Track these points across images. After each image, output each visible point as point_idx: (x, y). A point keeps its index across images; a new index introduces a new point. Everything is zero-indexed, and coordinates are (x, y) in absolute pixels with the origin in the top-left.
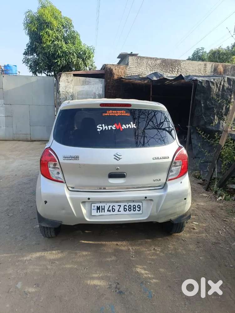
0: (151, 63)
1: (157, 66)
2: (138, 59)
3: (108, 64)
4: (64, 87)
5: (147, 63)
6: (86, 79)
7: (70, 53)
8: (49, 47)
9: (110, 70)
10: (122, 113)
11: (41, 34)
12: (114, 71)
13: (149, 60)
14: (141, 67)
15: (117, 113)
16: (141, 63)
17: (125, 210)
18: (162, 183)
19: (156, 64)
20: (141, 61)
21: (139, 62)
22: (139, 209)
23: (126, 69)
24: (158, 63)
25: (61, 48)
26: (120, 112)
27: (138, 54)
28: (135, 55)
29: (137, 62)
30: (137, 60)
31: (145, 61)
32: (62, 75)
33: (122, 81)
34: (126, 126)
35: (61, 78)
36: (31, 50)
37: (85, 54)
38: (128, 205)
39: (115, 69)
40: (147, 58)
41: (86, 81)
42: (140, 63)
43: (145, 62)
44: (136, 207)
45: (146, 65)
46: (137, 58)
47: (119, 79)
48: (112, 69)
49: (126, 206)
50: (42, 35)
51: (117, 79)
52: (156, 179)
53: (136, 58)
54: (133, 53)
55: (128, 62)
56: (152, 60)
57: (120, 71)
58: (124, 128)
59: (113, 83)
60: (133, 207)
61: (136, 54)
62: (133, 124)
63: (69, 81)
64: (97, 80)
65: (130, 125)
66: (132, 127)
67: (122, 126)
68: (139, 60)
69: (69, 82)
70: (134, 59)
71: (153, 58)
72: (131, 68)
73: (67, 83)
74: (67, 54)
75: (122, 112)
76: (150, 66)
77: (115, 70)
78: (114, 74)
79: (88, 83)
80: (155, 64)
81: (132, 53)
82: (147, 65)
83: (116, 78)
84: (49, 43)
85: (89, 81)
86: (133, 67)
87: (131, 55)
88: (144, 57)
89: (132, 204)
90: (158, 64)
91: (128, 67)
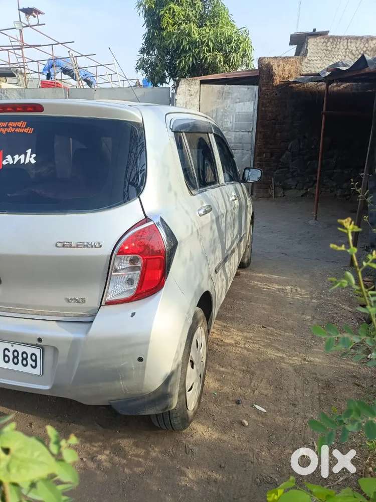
0: (357, 48)
1: (369, 53)
2: (328, 41)
3: (265, 57)
4: (184, 103)
5: (348, 48)
6: (223, 89)
7: (203, 43)
8: (170, 34)
9: (267, 67)
10: (17, 127)
11: (160, 14)
12: (275, 69)
13: (351, 42)
14: (333, 58)
15: (8, 127)
16: (333, 49)
17: (7, 359)
18: (89, 310)
19: (367, 50)
20: (334, 46)
21: (329, 48)
22: (34, 364)
23: (301, 64)
24: (372, 46)
25: (189, 35)
26: (14, 124)
27: (328, 31)
28: (323, 34)
29: (325, 47)
30: (324, 44)
31: (342, 45)
32: (180, 83)
33: (292, 87)
34: (13, 159)
35: (179, 87)
36: (150, 44)
37: (230, 43)
38: (12, 349)
39: (278, 66)
40: (348, 38)
41: (223, 92)
42: (331, 51)
43: (342, 47)
44: (27, 357)
45: (344, 53)
46: (326, 41)
47: (284, 85)
48: (272, 66)
49: (9, 351)
50: (162, 15)
51: (280, 86)
52: (73, 297)
53: (323, 40)
54: (317, 31)
55: (307, 50)
56: (359, 42)
57: (287, 68)
58: (7, 163)
59: (273, 92)
60: (22, 356)
61: (324, 32)
62: (31, 154)
63: (192, 92)
64: (243, 89)
65: (23, 156)
66: (27, 161)
67: (4, 158)
68: (329, 44)
69: (191, 95)
70: (320, 42)
71: (362, 38)
72: (311, 62)
73: (189, 97)
74: (197, 44)
75: (19, 124)
76: (353, 54)
77: (277, 68)
78: (275, 74)
79: (227, 94)
80: (365, 49)
81: (315, 30)
82: (346, 53)
83: (278, 84)
84: (170, 29)
85: (230, 91)
86: (316, 58)
87: (315, 34)
88: (341, 38)
89: (21, 349)
90: (373, 49)
91: (306, 60)
